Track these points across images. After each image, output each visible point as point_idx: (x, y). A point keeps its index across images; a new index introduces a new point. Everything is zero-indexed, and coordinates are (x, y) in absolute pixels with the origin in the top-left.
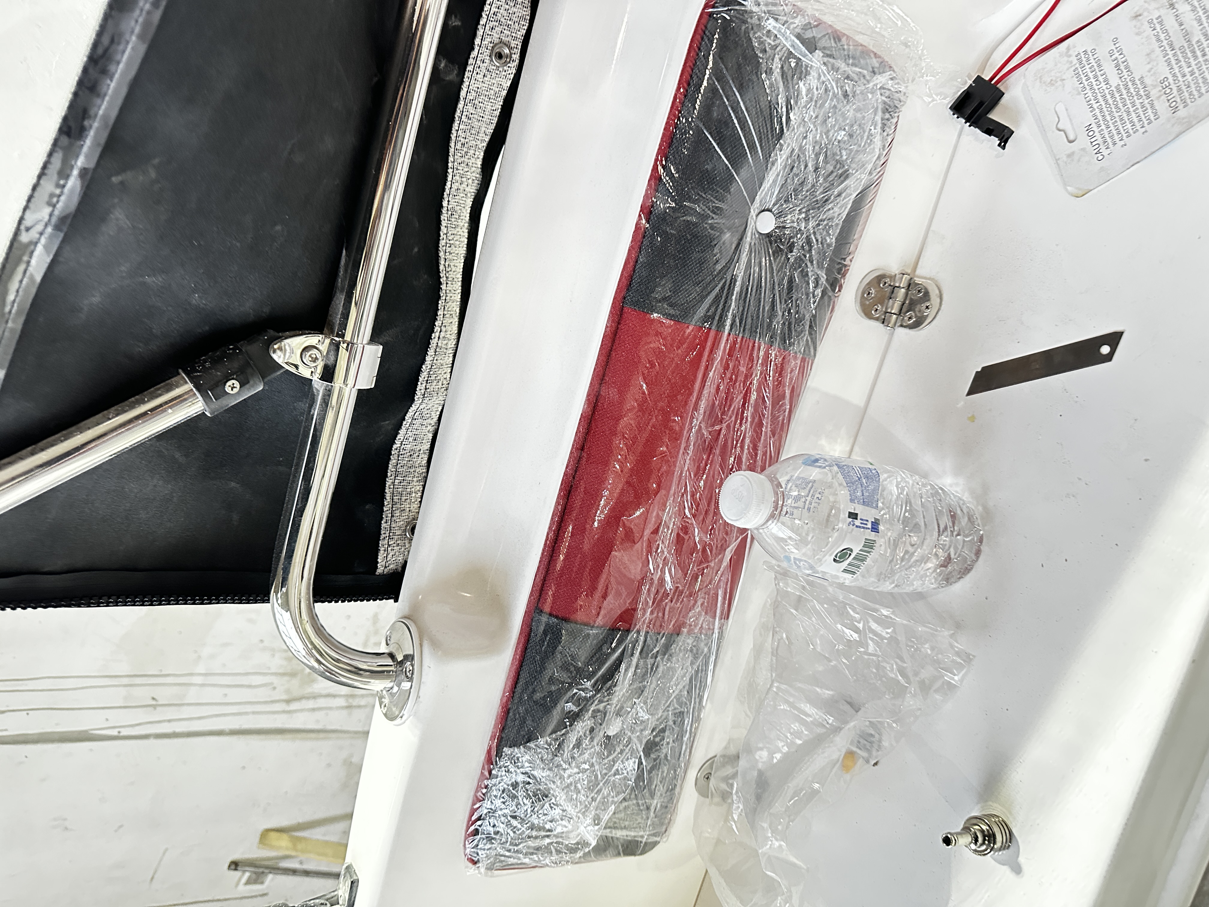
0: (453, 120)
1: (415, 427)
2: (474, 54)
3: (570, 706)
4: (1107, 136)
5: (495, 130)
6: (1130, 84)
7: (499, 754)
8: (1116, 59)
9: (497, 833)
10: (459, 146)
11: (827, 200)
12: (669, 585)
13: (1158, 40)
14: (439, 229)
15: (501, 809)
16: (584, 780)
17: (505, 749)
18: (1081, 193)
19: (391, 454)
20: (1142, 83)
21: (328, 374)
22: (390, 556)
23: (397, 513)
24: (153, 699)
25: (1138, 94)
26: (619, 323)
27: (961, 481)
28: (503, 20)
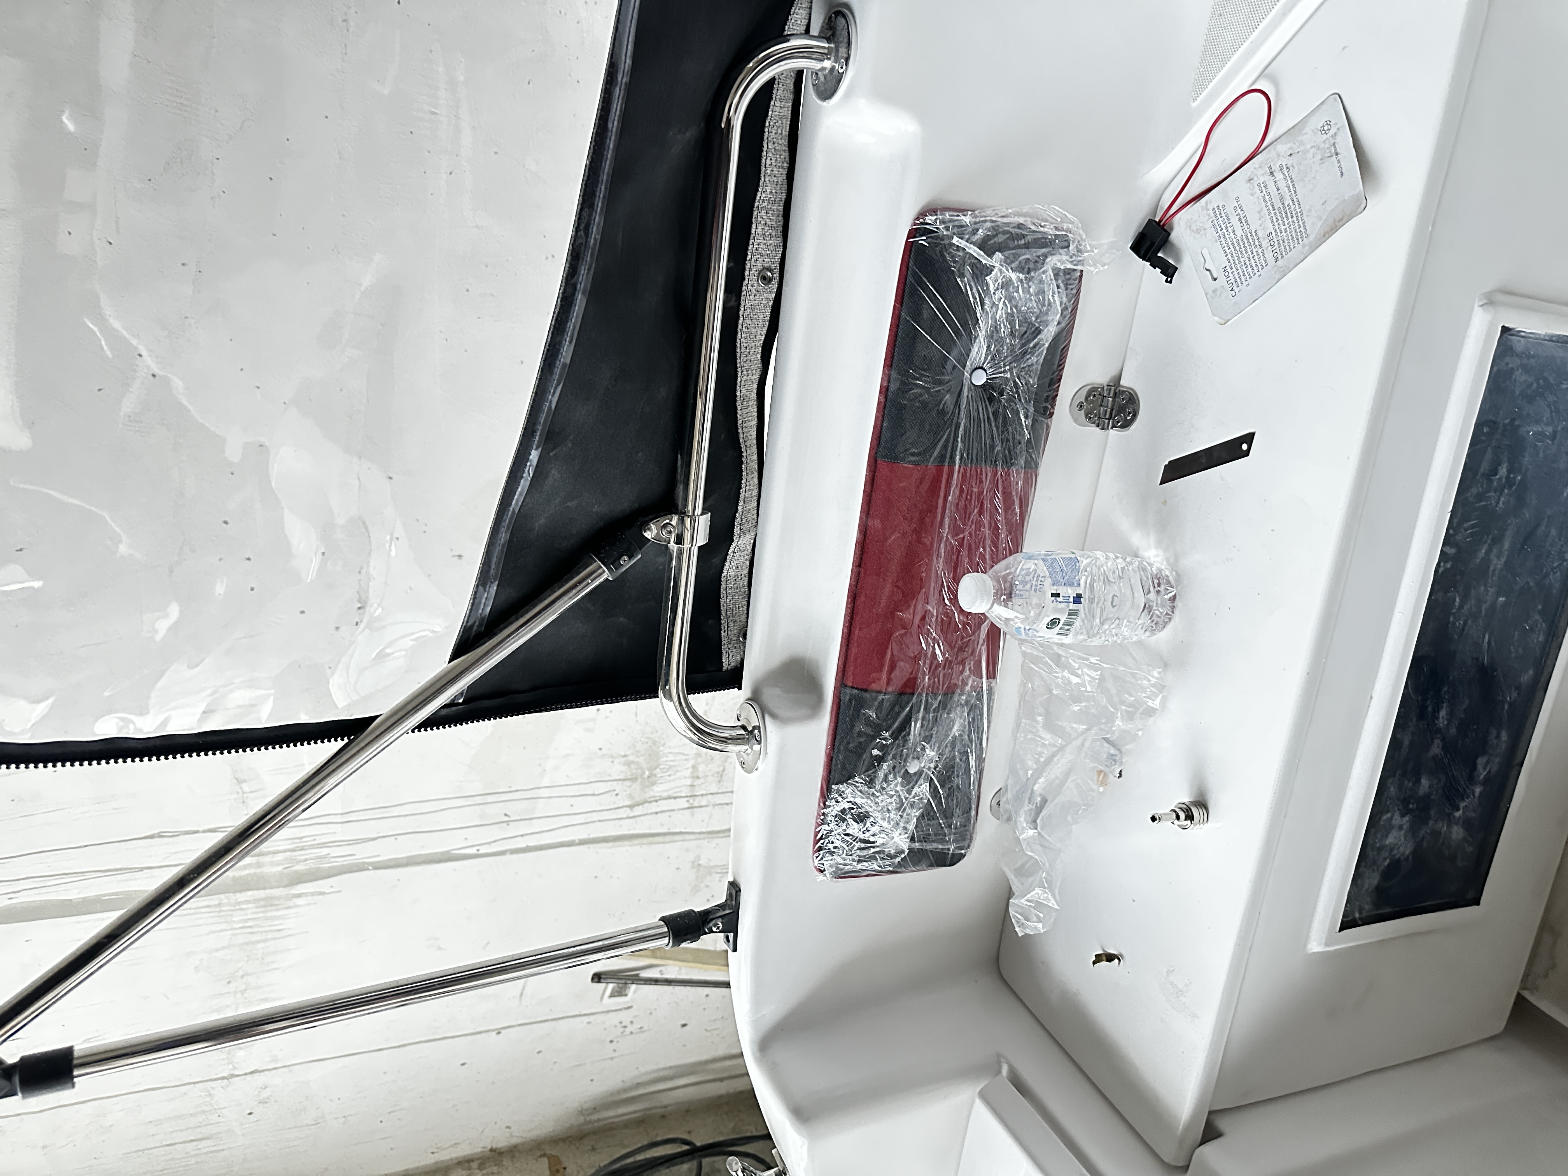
0: (736, 333)
1: (736, 558)
2: (746, 282)
3: (875, 752)
4: (1237, 277)
5: (768, 330)
6: (1249, 235)
7: (829, 790)
8: (1239, 214)
9: (835, 848)
10: (743, 349)
11: (1025, 353)
12: (940, 658)
13: (1265, 200)
14: (737, 413)
15: (836, 830)
16: (893, 804)
17: (833, 786)
18: (1223, 322)
19: (721, 581)
20: (1257, 235)
21: (679, 540)
22: (730, 657)
23: (731, 624)
24: (506, 815)
25: (1254, 244)
26: (875, 472)
27: (1161, 553)
28: (763, 252)
